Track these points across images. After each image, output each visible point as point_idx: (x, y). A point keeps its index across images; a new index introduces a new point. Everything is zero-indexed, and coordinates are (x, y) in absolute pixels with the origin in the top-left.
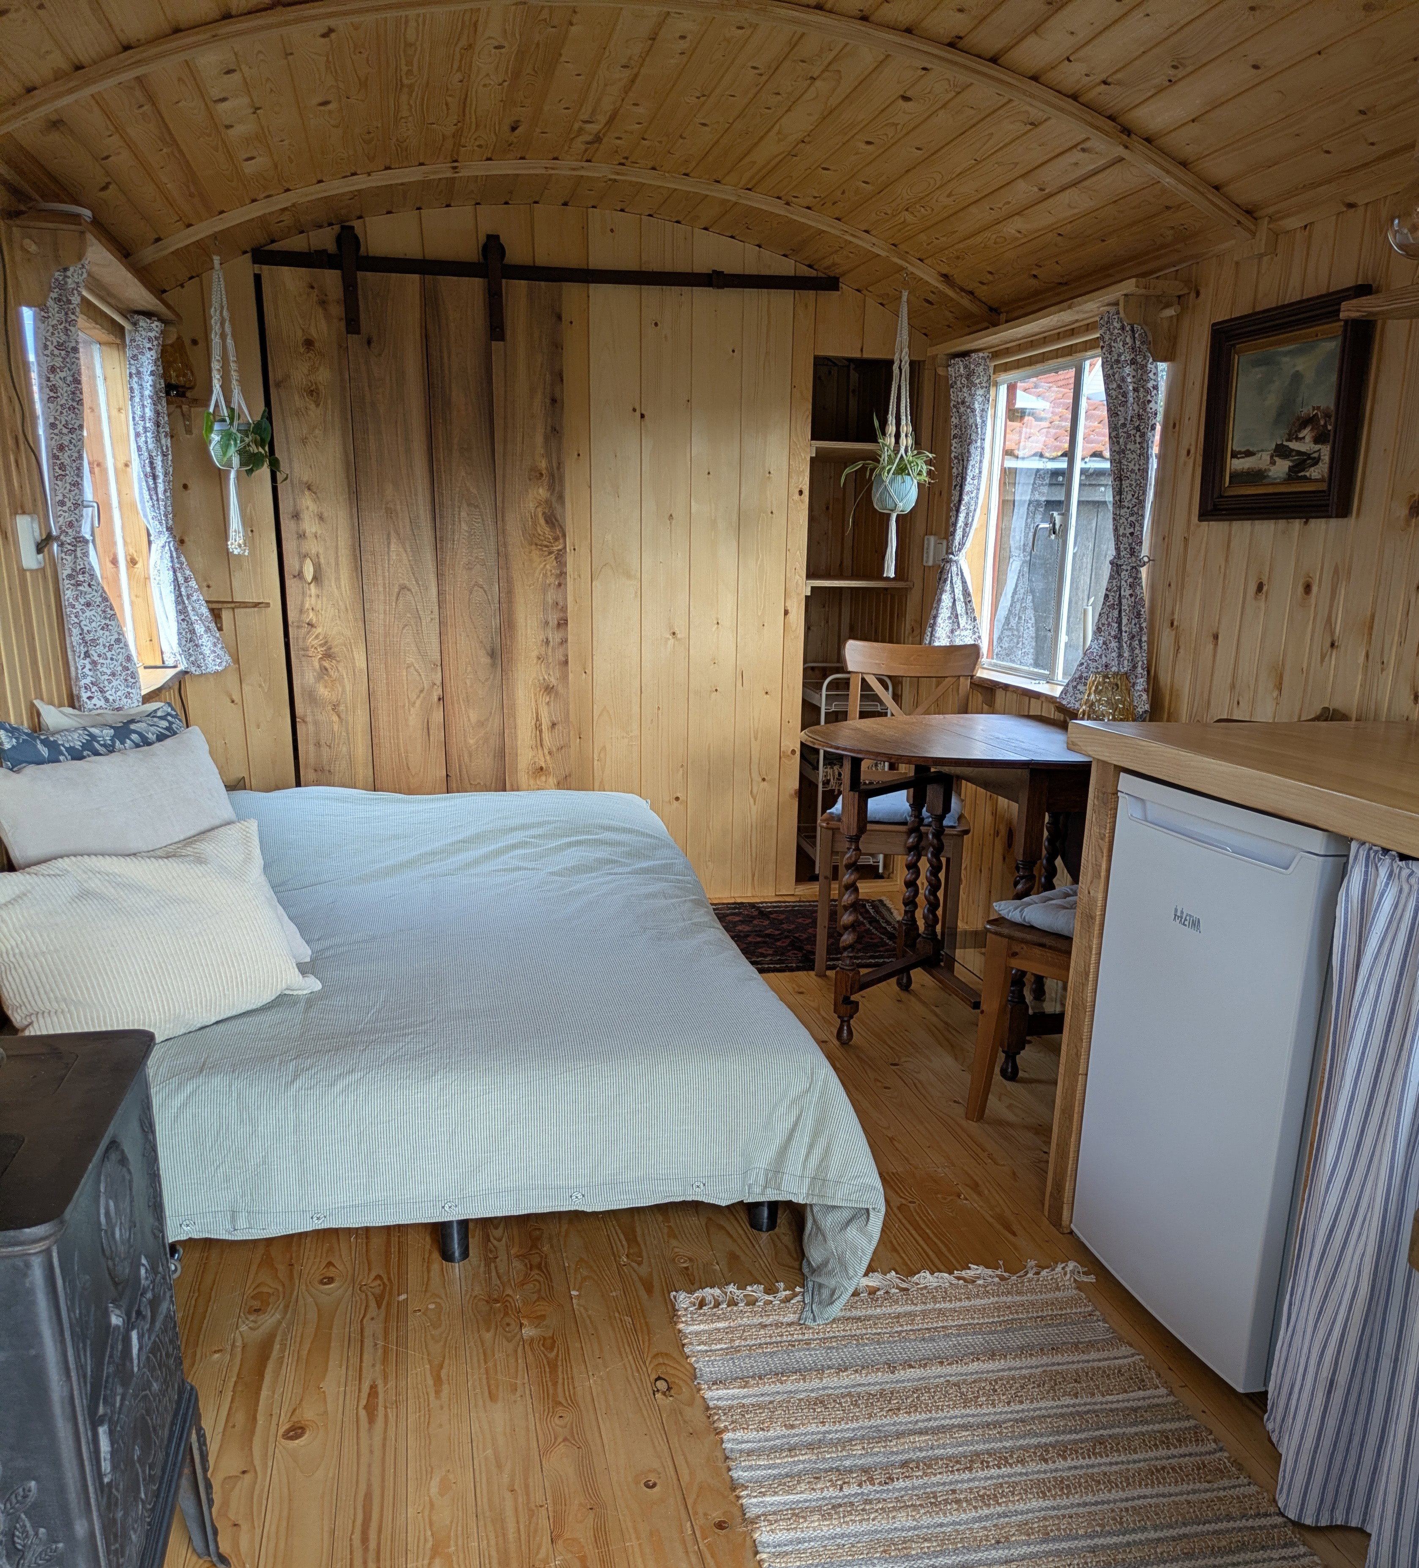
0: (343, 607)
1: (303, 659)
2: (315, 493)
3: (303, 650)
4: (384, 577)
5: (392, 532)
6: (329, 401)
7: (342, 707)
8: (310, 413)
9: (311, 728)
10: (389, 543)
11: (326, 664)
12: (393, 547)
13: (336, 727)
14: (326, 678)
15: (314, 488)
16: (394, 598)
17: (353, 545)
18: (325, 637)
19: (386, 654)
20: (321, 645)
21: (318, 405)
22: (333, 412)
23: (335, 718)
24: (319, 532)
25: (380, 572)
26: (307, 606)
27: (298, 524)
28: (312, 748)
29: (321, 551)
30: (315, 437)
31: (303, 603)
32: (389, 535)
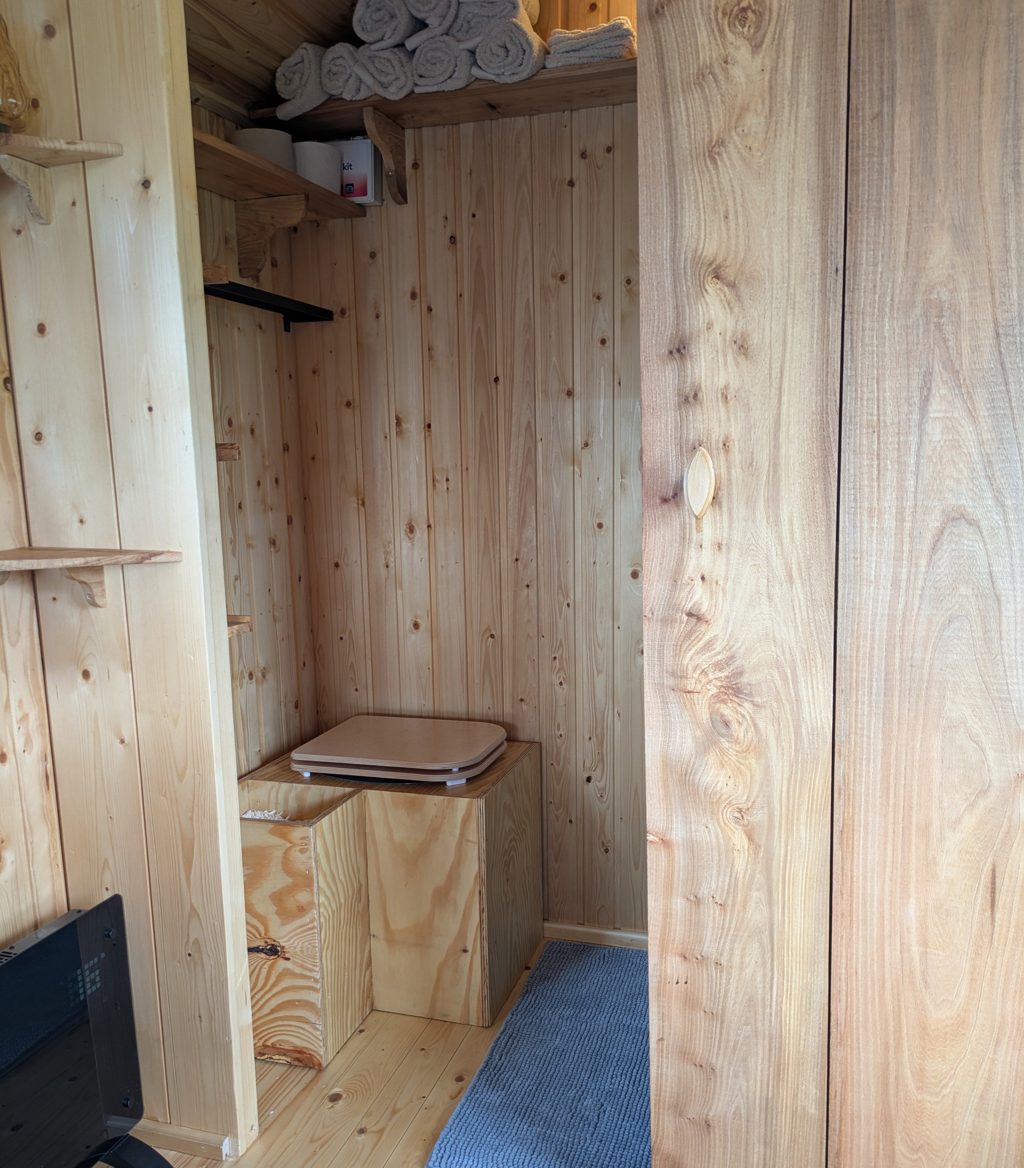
0: (781, 572)
1: (672, 697)
2: (732, 286)
3: (673, 674)
4: (901, 489)
5: (937, 367)
6: (790, 30)
7: (758, 816)
8: (736, 72)
9: (680, 857)
10: (926, 400)
11: (727, 711)
12: (936, 408)
13: (741, 862)
14: (725, 743)
15: (730, 273)
16: (926, 547)
17: (823, 412)
18: (728, 647)
19: (888, 691)
20: (719, 666)
21: (756, 47)
22: (797, 58)
23: (739, 839)
24: (734, 384)
25: (890, 477)
26: (691, 570)
27: (682, 370)
28: (679, 903)
29: (735, 431)
30: (744, 136)
31: (680, 563)
32: (928, 376)
